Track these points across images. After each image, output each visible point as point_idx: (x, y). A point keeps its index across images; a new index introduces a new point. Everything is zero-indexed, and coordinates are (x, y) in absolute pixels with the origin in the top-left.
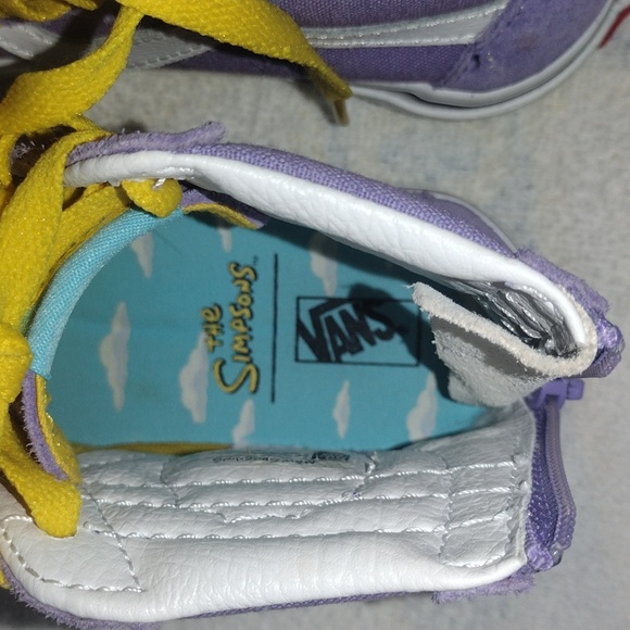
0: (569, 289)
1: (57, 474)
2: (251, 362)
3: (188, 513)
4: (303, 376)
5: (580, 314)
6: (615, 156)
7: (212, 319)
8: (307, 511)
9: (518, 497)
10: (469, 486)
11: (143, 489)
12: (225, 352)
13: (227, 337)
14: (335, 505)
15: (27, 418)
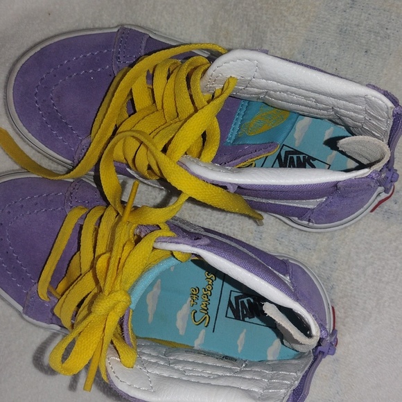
0: (313, 316)
1: (130, 345)
2: (207, 314)
3: (173, 368)
4: (228, 324)
5: (315, 325)
6: (372, 257)
7: (194, 293)
8: (216, 376)
9: (291, 385)
10: (277, 379)
11: (157, 357)
12: (198, 308)
13: (199, 301)
14: (226, 376)
15: (124, 323)
